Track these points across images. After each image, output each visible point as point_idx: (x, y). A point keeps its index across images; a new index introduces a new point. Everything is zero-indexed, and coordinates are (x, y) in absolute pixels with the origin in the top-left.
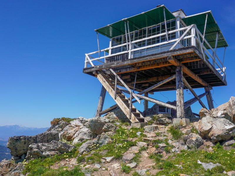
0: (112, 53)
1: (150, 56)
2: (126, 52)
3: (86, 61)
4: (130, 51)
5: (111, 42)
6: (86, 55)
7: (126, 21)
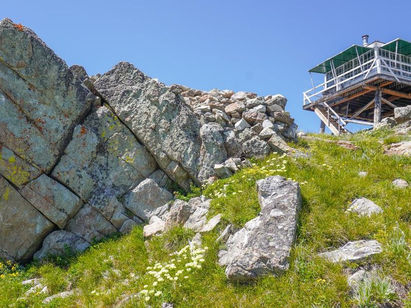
0: (327, 87)
1: (357, 84)
2: (334, 86)
3: (304, 99)
4: (337, 85)
5: (325, 77)
6: (304, 93)
7: (331, 60)
